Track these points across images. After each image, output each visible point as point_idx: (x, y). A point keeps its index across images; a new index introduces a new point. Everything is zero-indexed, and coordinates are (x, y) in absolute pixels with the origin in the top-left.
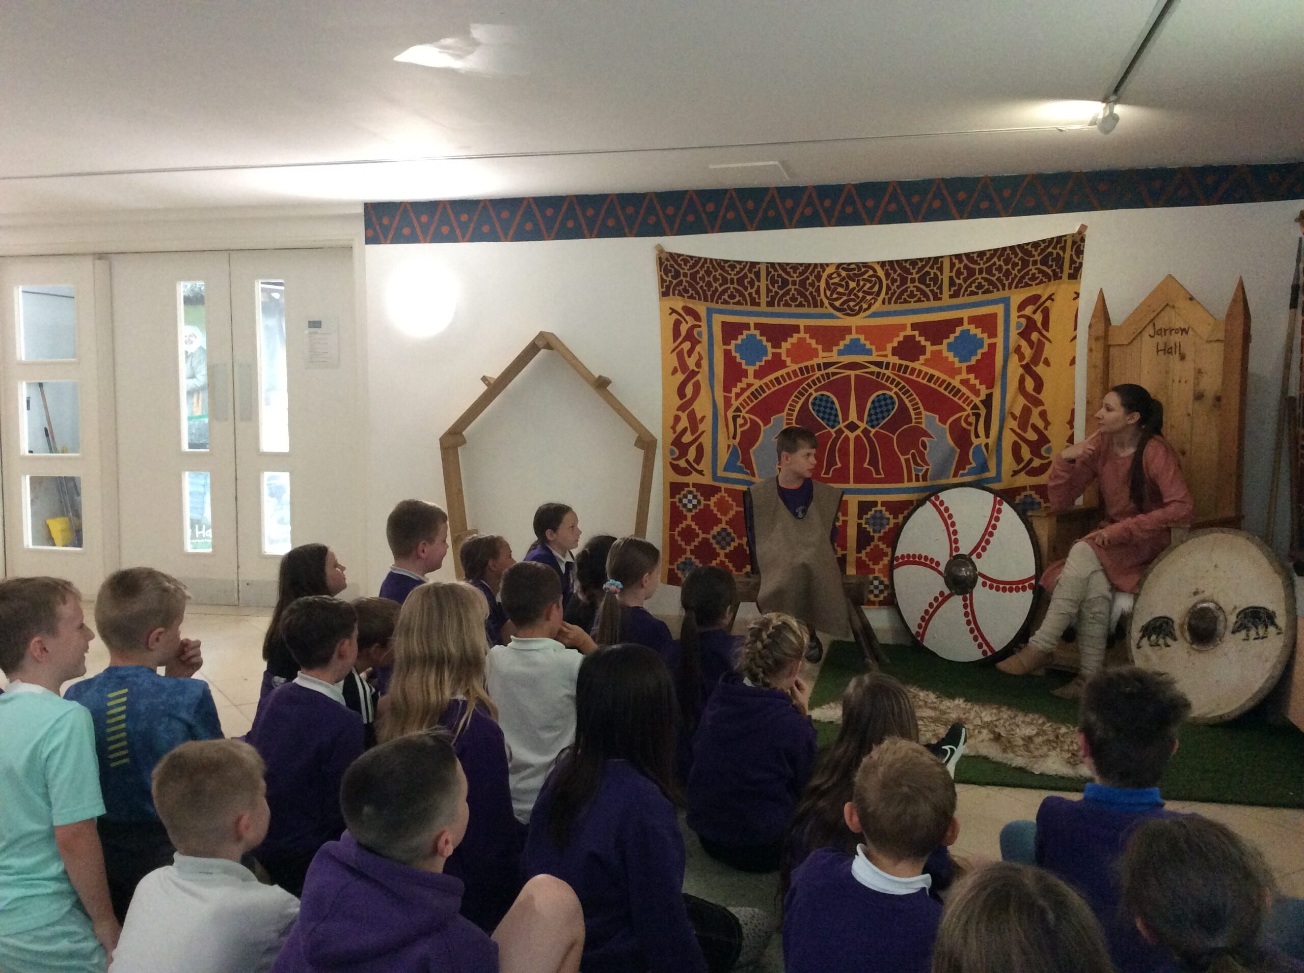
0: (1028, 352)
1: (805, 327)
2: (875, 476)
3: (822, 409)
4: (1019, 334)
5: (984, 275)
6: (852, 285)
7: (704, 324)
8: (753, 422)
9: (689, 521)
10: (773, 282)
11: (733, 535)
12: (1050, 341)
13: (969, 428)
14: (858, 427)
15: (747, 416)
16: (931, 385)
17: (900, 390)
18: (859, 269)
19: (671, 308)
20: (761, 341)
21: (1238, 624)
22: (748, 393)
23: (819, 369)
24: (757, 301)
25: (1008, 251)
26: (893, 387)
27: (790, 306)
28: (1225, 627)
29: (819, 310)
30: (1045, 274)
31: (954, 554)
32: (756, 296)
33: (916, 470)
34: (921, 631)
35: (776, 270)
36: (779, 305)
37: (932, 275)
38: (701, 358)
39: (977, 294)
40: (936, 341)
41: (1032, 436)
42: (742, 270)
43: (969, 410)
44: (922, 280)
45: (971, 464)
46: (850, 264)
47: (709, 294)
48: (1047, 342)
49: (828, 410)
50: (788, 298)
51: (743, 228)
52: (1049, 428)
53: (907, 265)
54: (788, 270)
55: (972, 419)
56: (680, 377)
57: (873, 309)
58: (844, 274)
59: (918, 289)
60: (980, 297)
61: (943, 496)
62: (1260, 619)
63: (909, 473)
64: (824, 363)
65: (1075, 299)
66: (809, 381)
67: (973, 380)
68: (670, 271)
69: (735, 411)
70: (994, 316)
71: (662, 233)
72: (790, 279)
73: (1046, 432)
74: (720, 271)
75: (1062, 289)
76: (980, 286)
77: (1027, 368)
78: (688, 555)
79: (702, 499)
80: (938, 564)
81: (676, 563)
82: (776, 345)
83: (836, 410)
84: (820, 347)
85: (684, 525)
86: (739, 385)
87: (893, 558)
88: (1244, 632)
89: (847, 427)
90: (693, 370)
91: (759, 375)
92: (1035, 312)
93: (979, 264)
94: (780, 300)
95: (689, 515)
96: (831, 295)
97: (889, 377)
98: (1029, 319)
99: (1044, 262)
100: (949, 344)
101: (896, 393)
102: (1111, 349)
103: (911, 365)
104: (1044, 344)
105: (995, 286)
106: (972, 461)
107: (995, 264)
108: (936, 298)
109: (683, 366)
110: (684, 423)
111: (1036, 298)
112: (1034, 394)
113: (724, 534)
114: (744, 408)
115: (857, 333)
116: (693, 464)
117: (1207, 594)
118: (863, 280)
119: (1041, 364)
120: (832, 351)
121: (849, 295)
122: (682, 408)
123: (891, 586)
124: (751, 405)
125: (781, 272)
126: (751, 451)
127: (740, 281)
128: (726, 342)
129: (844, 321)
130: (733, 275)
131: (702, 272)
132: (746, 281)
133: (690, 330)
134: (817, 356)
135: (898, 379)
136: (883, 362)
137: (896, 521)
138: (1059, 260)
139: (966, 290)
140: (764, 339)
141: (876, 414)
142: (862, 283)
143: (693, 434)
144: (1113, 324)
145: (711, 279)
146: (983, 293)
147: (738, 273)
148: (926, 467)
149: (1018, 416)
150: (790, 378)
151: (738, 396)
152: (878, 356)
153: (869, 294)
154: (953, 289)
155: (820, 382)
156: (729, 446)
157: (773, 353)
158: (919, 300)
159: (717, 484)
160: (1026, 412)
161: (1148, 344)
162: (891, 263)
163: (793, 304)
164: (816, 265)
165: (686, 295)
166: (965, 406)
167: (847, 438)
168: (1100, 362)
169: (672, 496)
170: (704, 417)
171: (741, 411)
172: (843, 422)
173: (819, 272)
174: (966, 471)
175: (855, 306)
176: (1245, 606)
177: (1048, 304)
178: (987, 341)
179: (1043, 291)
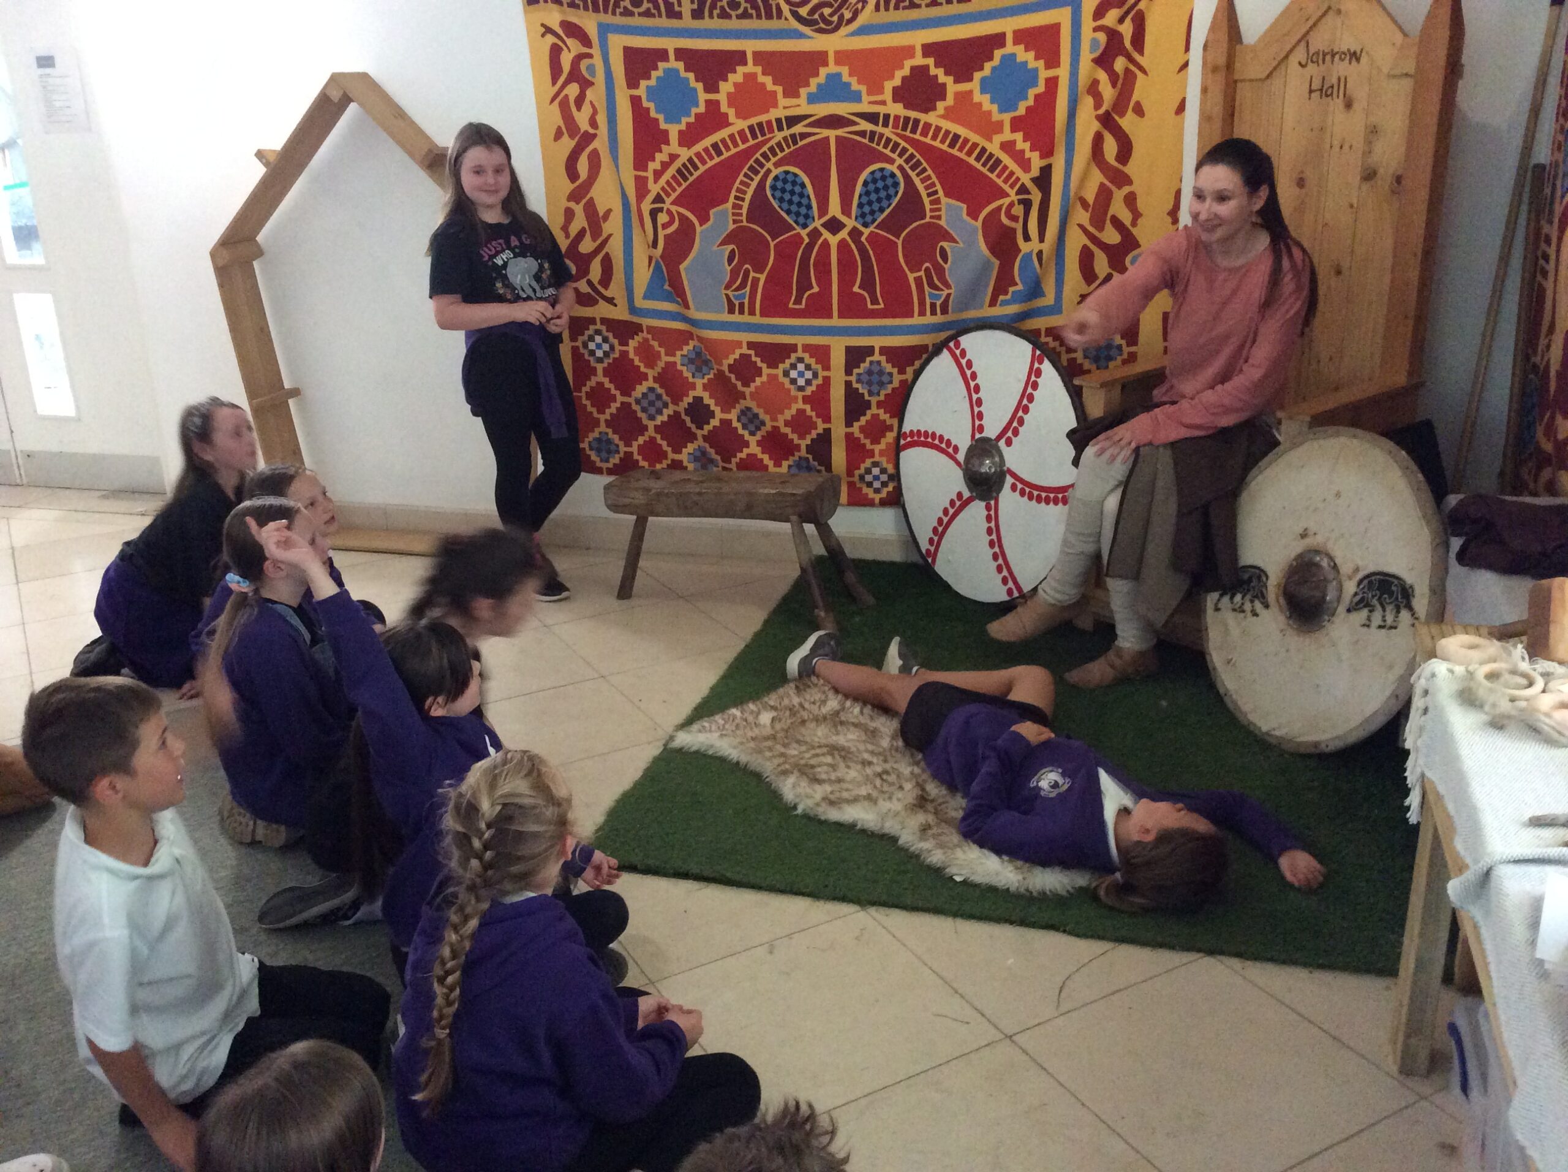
0: (1108, 92)
1: (756, 55)
2: (870, 306)
3: (787, 196)
4: (1095, 61)
7: (596, 51)
8: (683, 219)
9: (600, 377)
11: (665, 397)
12: (1144, 72)
13: (1013, 225)
14: (844, 226)
16: (954, 152)
17: (907, 161)
19: (543, 25)
20: (687, 80)
21: (1358, 598)
22: (671, 171)
23: (780, 129)
24: (677, 8)
26: (895, 156)
27: (729, 17)
28: (1339, 599)
29: (774, 24)
31: (978, 436)
32: (675, 2)
33: (930, 294)
34: (932, 549)
36: (711, 16)
38: (595, 111)
40: (963, 76)
41: (1111, 236)
43: (1013, 196)
45: (1016, 284)
48: (1139, 73)
49: (796, 199)
50: (725, 2)
52: (1140, 221)
55: (1018, 210)
56: (568, 144)
57: (861, 20)
61: (966, 341)
62: (1391, 594)
63: (922, 303)
64: (787, 118)
66: (765, 149)
67: (1022, 145)
69: (654, 202)
70: (1054, 30)
73: (1134, 231)
77: (1107, 121)
78: (603, 428)
79: (616, 342)
80: (956, 449)
82: (711, 88)
83: (808, 197)
84: (779, 89)
85: (592, 383)
86: (660, 157)
87: (900, 435)
88: (1365, 613)
89: (824, 225)
90: (586, 132)
91: (688, 138)
92: (1121, 20)
94: (713, 6)
95: (600, 367)
97: (888, 140)
98: (1113, 36)
100: (983, 80)
101: (900, 168)
102: (1239, 85)
103: (924, 118)
104: (1135, 77)
106: (1017, 279)
109: (570, 125)
110: (579, 222)
112: (1115, 164)
113: (652, 397)
114: (668, 195)
115: (837, 63)
116: (599, 287)
117: (1320, 539)
119: (1130, 112)
120: (798, 96)
122: (574, 196)
123: (896, 477)
124: (679, 190)
126: (682, 267)
128: (632, 83)
129: (815, 42)
133: (576, 63)
134: (775, 106)
135: (903, 144)
136: (879, 114)
137: (903, 377)
140: (691, 76)
141: (870, 203)
143: (594, 239)
144: (1244, 41)
148: (946, 292)
149: (1091, 202)
150: (736, 145)
151: (658, 175)
152: (870, 103)
155: (782, 150)
156: (650, 258)
157: (707, 102)
158: (935, 3)
159: (636, 319)
160: (1104, 195)
161: (1295, 79)
163: (733, 13)
165: (565, 1)
166: (1006, 187)
167: (826, 244)
168: (1217, 110)
169: (574, 336)
170: (607, 214)
171: (663, 202)
172: (820, 217)
174: (1009, 297)
175: (831, 15)
176: (1372, 568)
177: (1142, 5)
178: (1044, 74)
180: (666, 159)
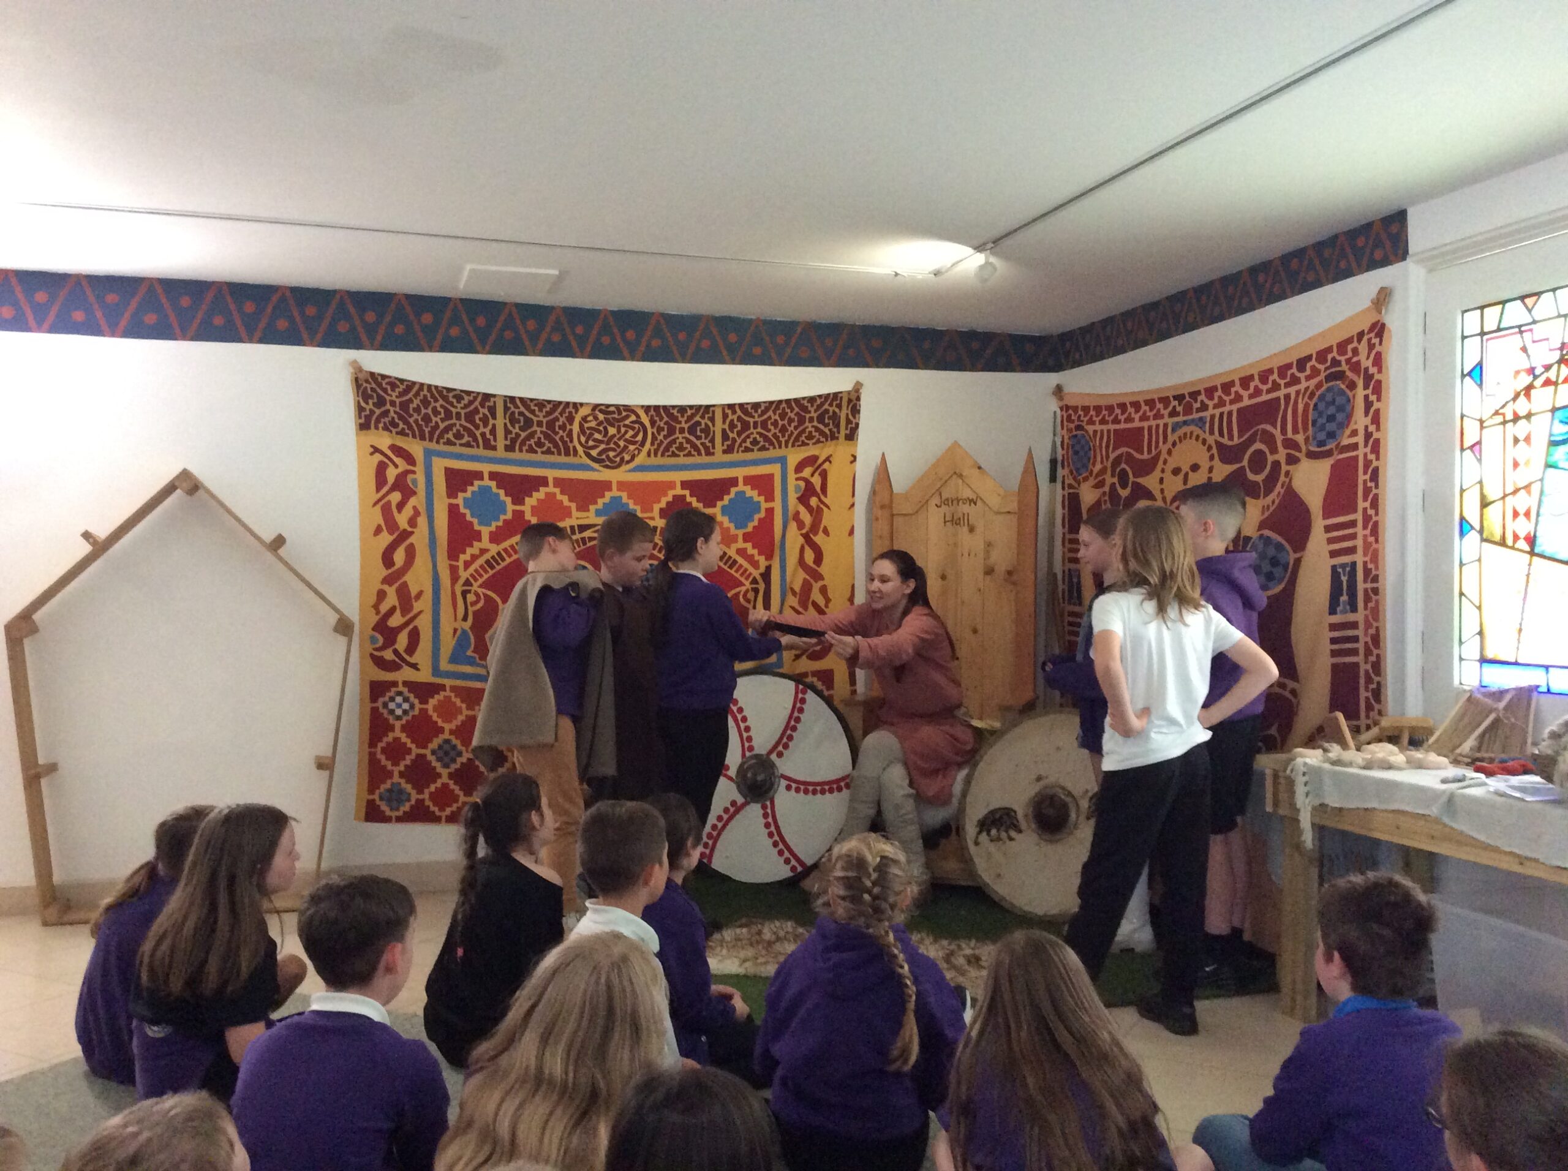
0: (806, 518)
1: (554, 479)
4: (799, 499)
5: (759, 430)
6: (612, 431)
7: (420, 469)
8: (488, 599)
9: (398, 733)
10: (513, 421)
11: (460, 748)
12: (828, 507)
13: (748, 605)
15: (480, 591)
18: (620, 413)
19: (372, 446)
20: (498, 495)
22: (481, 561)
24: (493, 443)
25: (784, 405)
27: (536, 452)
28: (1078, 813)
29: (571, 460)
30: (822, 433)
31: (748, 754)
32: (491, 438)
34: (707, 852)
35: (517, 407)
36: (521, 451)
37: (703, 426)
38: (417, 513)
39: (752, 450)
40: (710, 503)
42: (471, 403)
43: (748, 585)
44: (692, 430)
46: (608, 406)
47: (427, 430)
48: (825, 509)
50: (532, 442)
51: (470, 349)
53: (675, 412)
54: (533, 408)
55: (751, 595)
56: (386, 538)
57: (638, 461)
58: (601, 417)
59: (688, 441)
60: (756, 455)
64: (579, 526)
65: (852, 462)
67: (751, 550)
68: (371, 397)
69: (464, 585)
70: (770, 477)
71: (358, 345)
72: (535, 419)
74: (441, 402)
75: (838, 450)
76: (755, 442)
77: (806, 537)
78: (396, 778)
79: (416, 701)
81: (377, 792)
82: (518, 500)
84: (573, 506)
85: (391, 737)
86: (470, 551)
90: (405, 530)
91: (495, 538)
92: (812, 475)
93: (753, 417)
94: (523, 443)
95: (398, 725)
96: (587, 442)
98: (807, 482)
99: (821, 419)
100: (723, 507)
102: (895, 518)
104: (822, 510)
105: (772, 444)
107: (770, 418)
108: (709, 453)
109: (390, 524)
110: (392, 600)
111: (814, 459)
112: (814, 566)
113: (447, 748)
114: (476, 580)
115: (619, 490)
116: (405, 655)
117: (1052, 779)
118: (625, 426)
119: (821, 533)
120: (588, 510)
121: (608, 443)
122: (388, 580)
124: (486, 576)
125: (522, 409)
127: (470, 417)
128: (452, 492)
129: (604, 475)
130: (458, 408)
131: (416, 402)
132: (477, 417)
133: (401, 479)
134: (569, 515)
138: (835, 418)
139: (740, 445)
140: (502, 492)
142: (623, 430)
143: (403, 616)
144: (895, 491)
145: (429, 411)
146: (759, 450)
147: (466, 406)
149: (799, 591)
151: (467, 565)
153: (634, 443)
154: (726, 443)
156: (455, 630)
157: (514, 511)
158: (689, 454)
159: (439, 681)
160: (807, 588)
161: (934, 517)
162: (657, 408)
163: (539, 450)
164: (568, 404)
165: (394, 430)
166: (742, 579)
168: (886, 533)
169: (374, 698)
170: (419, 595)
171: (471, 585)
173: (570, 413)
175: (615, 457)
177: (826, 466)
178: (764, 505)
179: (821, 451)
180: (477, 552)
